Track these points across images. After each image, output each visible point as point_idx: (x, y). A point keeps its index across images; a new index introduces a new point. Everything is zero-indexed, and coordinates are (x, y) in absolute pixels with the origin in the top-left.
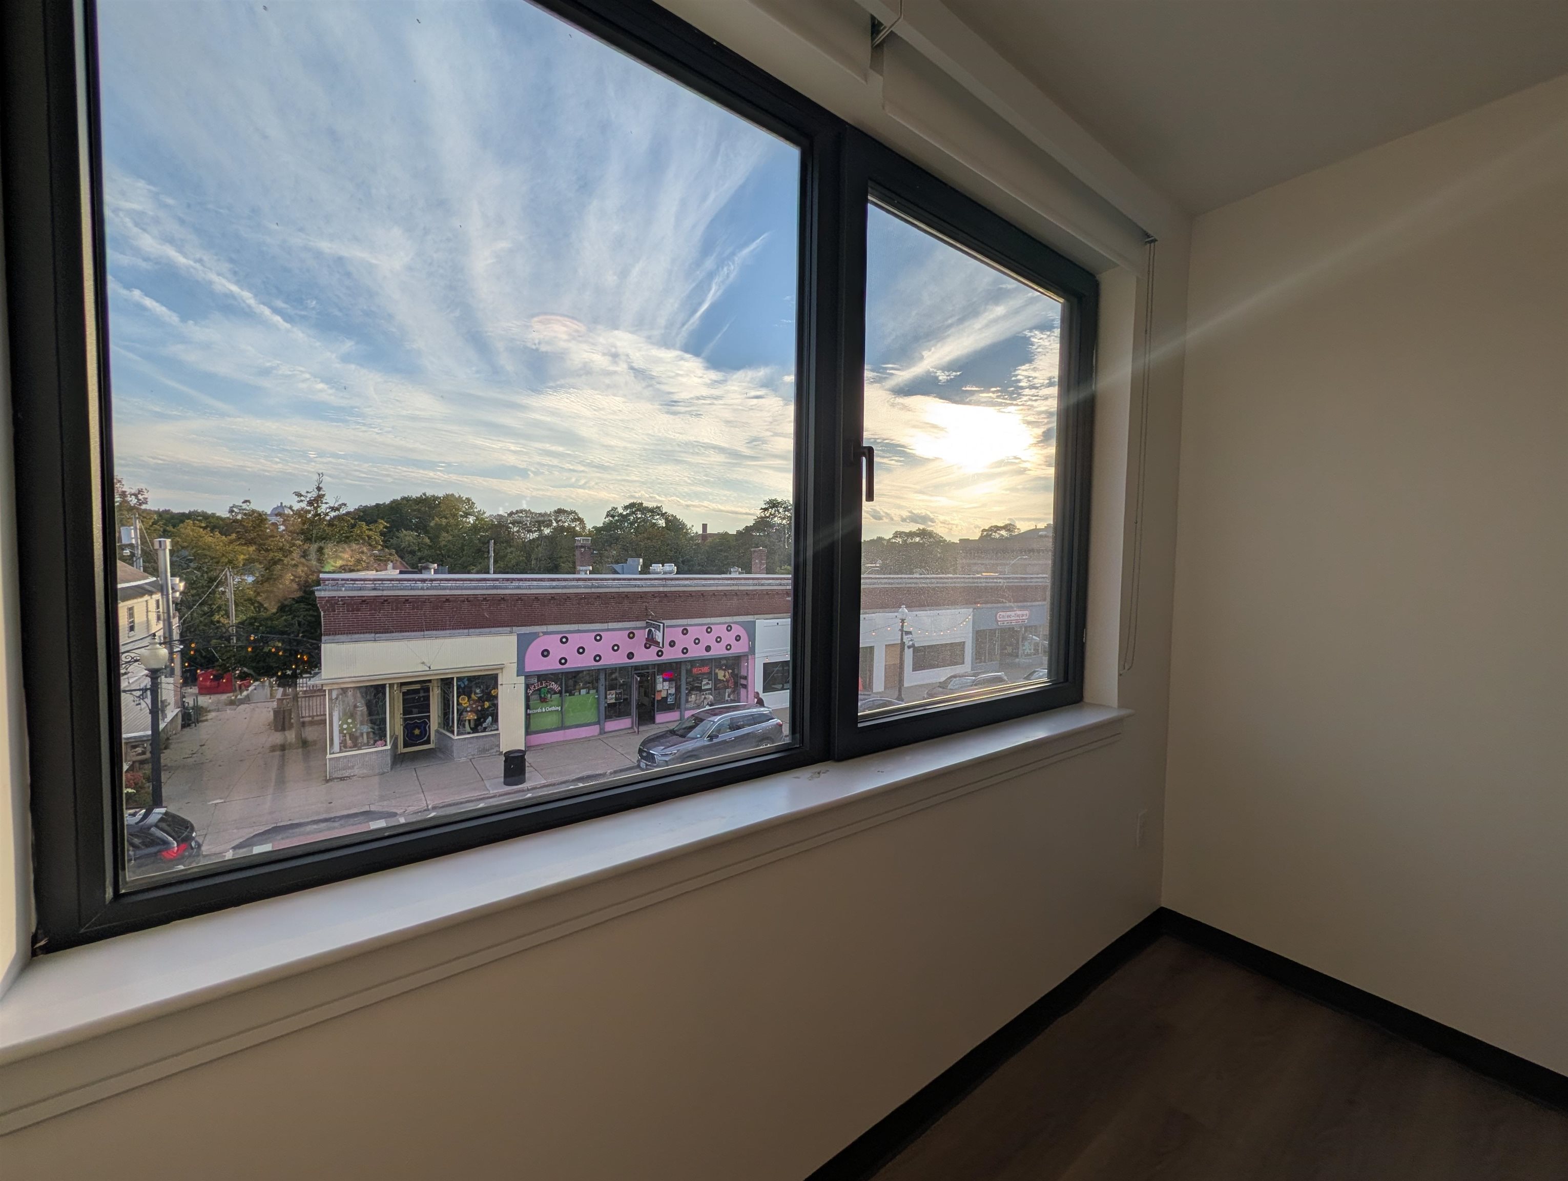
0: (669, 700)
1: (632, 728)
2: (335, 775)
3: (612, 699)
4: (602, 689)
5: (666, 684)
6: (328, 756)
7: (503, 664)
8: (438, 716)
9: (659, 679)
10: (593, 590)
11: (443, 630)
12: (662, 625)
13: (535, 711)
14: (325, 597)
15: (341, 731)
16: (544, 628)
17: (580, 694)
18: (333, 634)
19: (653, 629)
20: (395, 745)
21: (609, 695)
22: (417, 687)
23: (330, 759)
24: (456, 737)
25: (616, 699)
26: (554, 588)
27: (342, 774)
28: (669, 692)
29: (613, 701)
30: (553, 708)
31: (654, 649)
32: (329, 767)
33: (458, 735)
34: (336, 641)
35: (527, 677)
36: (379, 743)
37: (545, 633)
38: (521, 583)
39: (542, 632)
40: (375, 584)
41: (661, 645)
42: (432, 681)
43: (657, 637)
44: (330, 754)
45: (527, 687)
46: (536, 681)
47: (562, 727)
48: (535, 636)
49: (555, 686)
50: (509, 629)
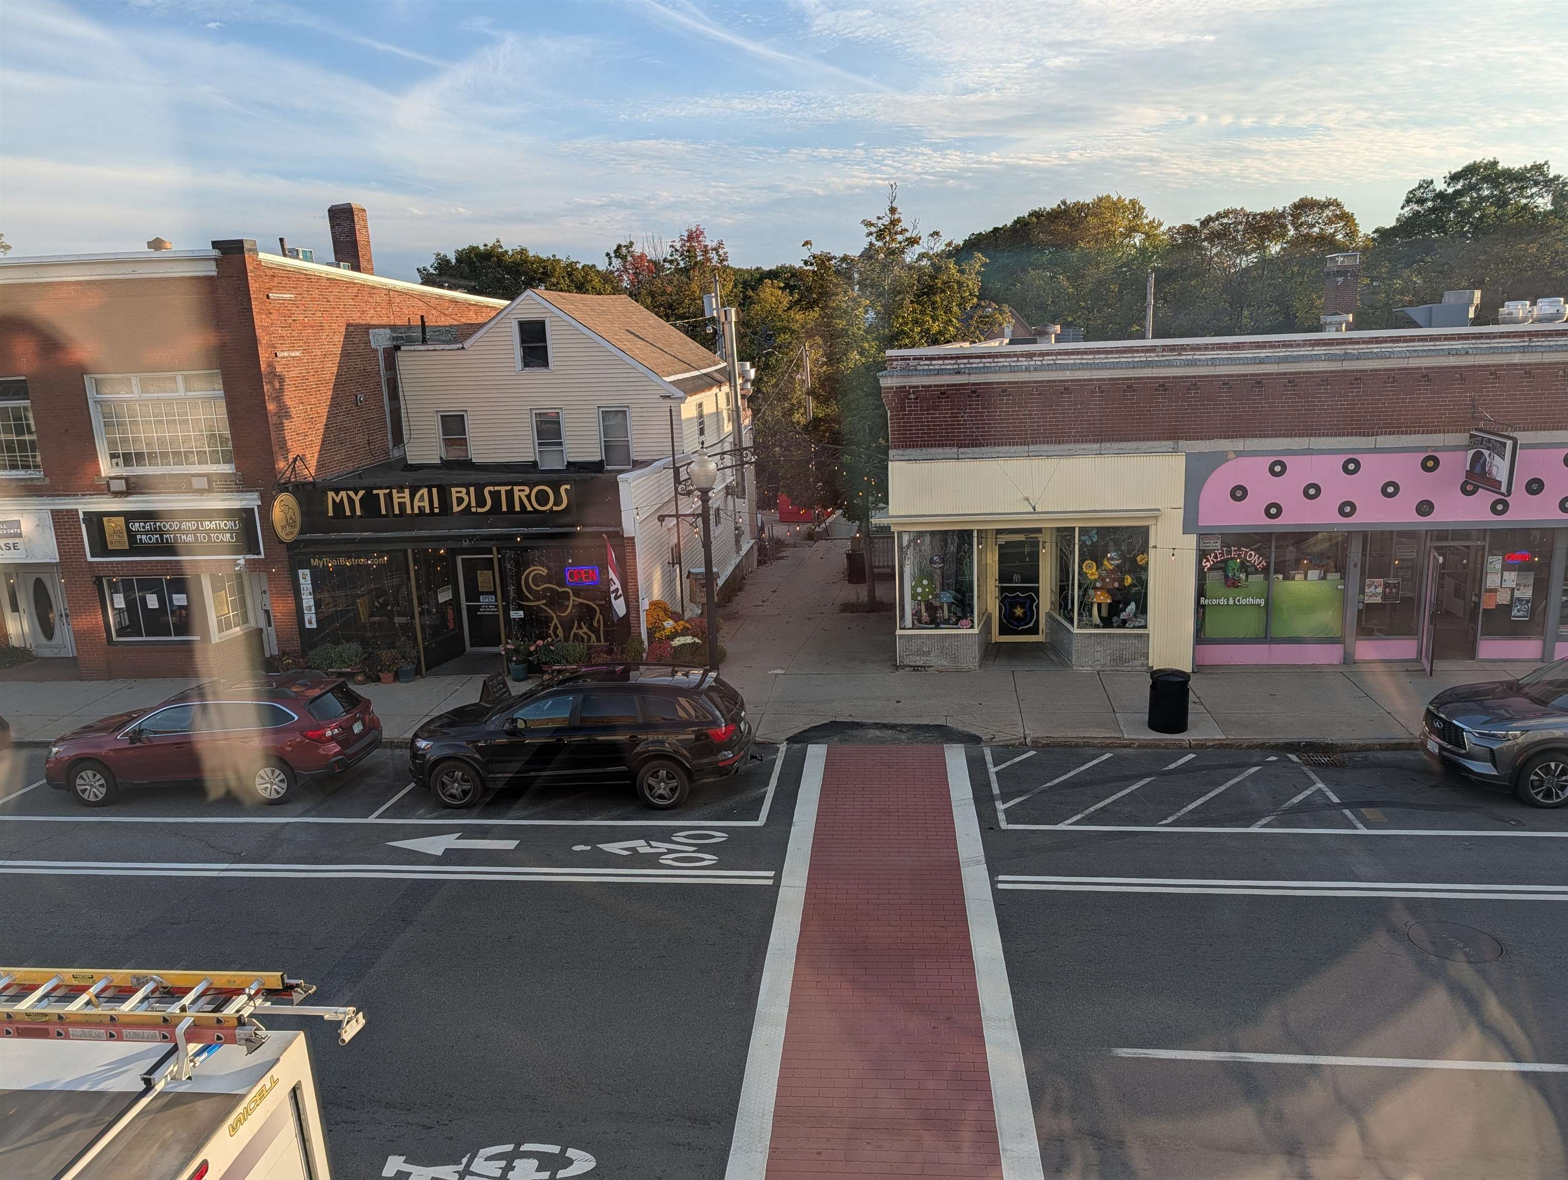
0: (1514, 612)
1: (1418, 660)
2: (906, 662)
3: (1375, 595)
4: (1354, 574)
5: (1511, 578)
6: (899, 632)
7: (1158, 510)
8: (1051, 590)
9: (1496, 562)
10: (1347, 365)
11: (1059, 443)
12: (1509, 443)
13: (1215, 602)
14: (892, 388)
15: (914, 597)
16: (1239, 444)
17: (1306, 578)
18: (902, 446)
19: (1486, 452)
20: (987, 628)
21: (1370, 586)
22: (1021, 537)
23: (901, 636)
24: (1076, 630)
25: (1384, 596)
26: (1262, 361)
27: (915, 662)
28: (1517, 594)
29: (1378, 600)
30: (1250, 601)
31: (1485, 498)
32: (899, 648)
33: (1079, 627)
34: (907, 458)
35: (1202, 536)
36: (963, 622)
37: (1239, 454)
38: (1198, 355)
39: (1235, 452)
40: (958, 364)
41: (1504, 489)
42: (1043, 531)
43: (1494, 470)
44: (901, 629)
45: (1202, 554)
46: (1219, 544)
47: (1266, 638)
48: (1221, 458)
49: (1254, 558)
50: (1170, 444)
